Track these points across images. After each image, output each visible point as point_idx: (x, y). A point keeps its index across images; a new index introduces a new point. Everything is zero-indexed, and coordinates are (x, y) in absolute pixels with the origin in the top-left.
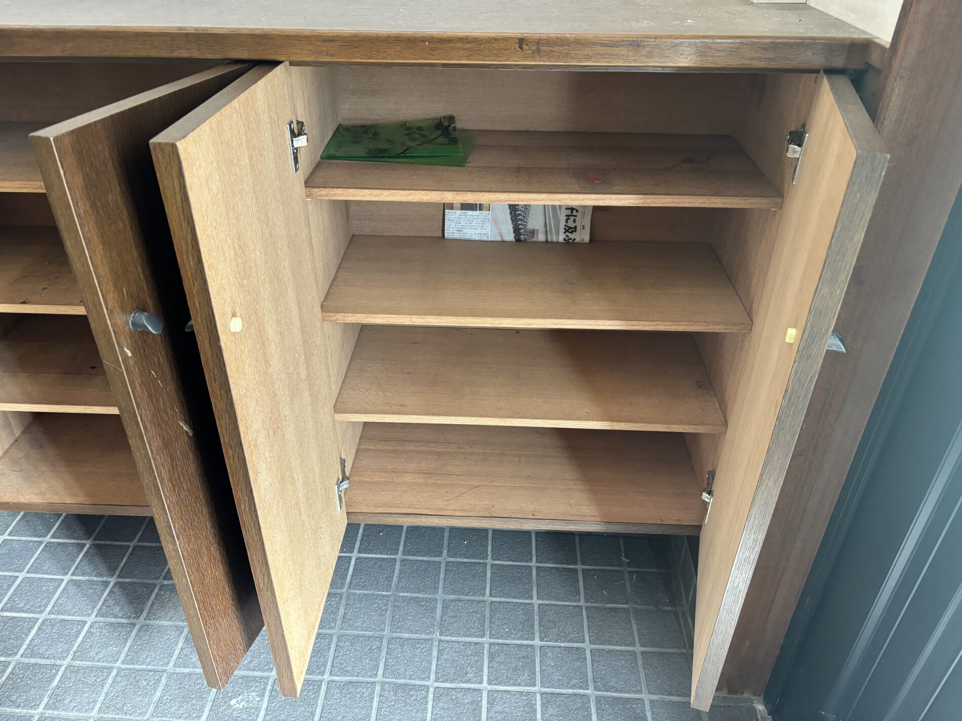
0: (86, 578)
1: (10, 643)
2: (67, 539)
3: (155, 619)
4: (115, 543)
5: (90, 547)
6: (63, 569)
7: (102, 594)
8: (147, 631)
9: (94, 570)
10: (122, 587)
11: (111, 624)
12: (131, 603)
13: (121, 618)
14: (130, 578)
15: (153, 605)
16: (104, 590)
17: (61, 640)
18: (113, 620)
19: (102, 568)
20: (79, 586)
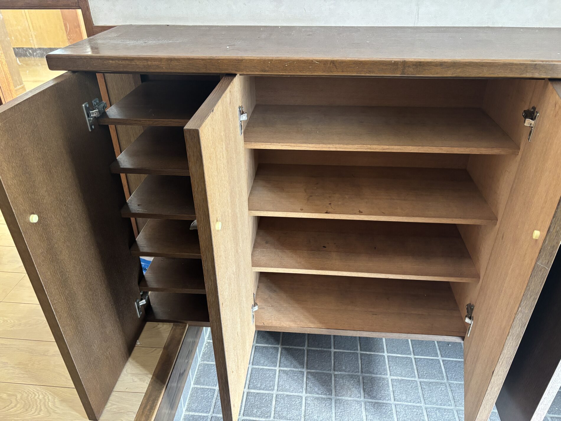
0: (289, 369)
1: (264, 410)
2: (266, 344)
3: (341, 396)
4: (295, 347)
5: (281, 350)
6: (273, 363)
7: (303, 379)
8: (340, 403)
9: (291, 364)
10: (313, 375)
11: (317, 399)
12: (323, 386)
13: (321, 394)
14: (314, 370)
15: (335, 387)
16: (303, 377)
17: (293, 408)
18: (317, 396)
19: (295, 363)
20: (287, 374)
